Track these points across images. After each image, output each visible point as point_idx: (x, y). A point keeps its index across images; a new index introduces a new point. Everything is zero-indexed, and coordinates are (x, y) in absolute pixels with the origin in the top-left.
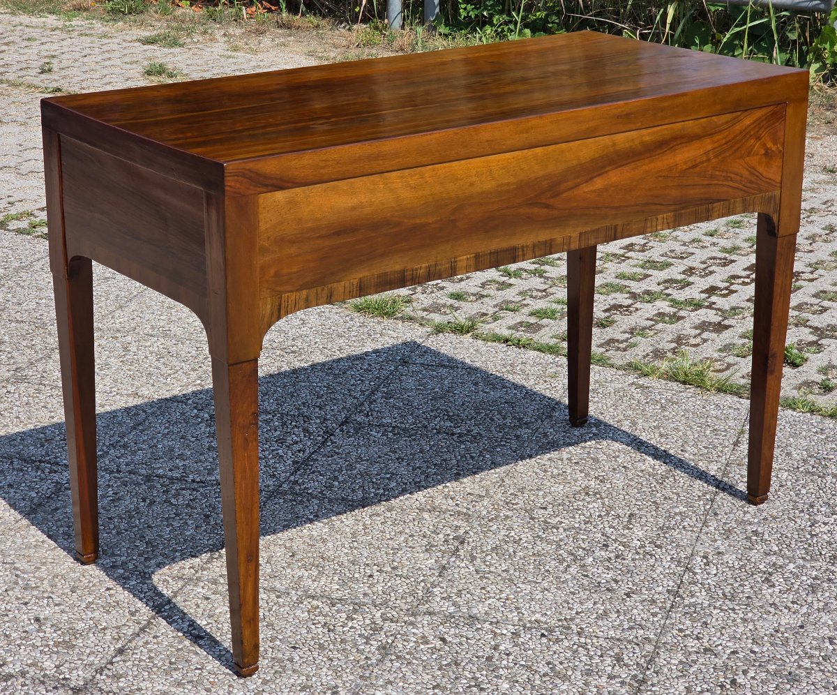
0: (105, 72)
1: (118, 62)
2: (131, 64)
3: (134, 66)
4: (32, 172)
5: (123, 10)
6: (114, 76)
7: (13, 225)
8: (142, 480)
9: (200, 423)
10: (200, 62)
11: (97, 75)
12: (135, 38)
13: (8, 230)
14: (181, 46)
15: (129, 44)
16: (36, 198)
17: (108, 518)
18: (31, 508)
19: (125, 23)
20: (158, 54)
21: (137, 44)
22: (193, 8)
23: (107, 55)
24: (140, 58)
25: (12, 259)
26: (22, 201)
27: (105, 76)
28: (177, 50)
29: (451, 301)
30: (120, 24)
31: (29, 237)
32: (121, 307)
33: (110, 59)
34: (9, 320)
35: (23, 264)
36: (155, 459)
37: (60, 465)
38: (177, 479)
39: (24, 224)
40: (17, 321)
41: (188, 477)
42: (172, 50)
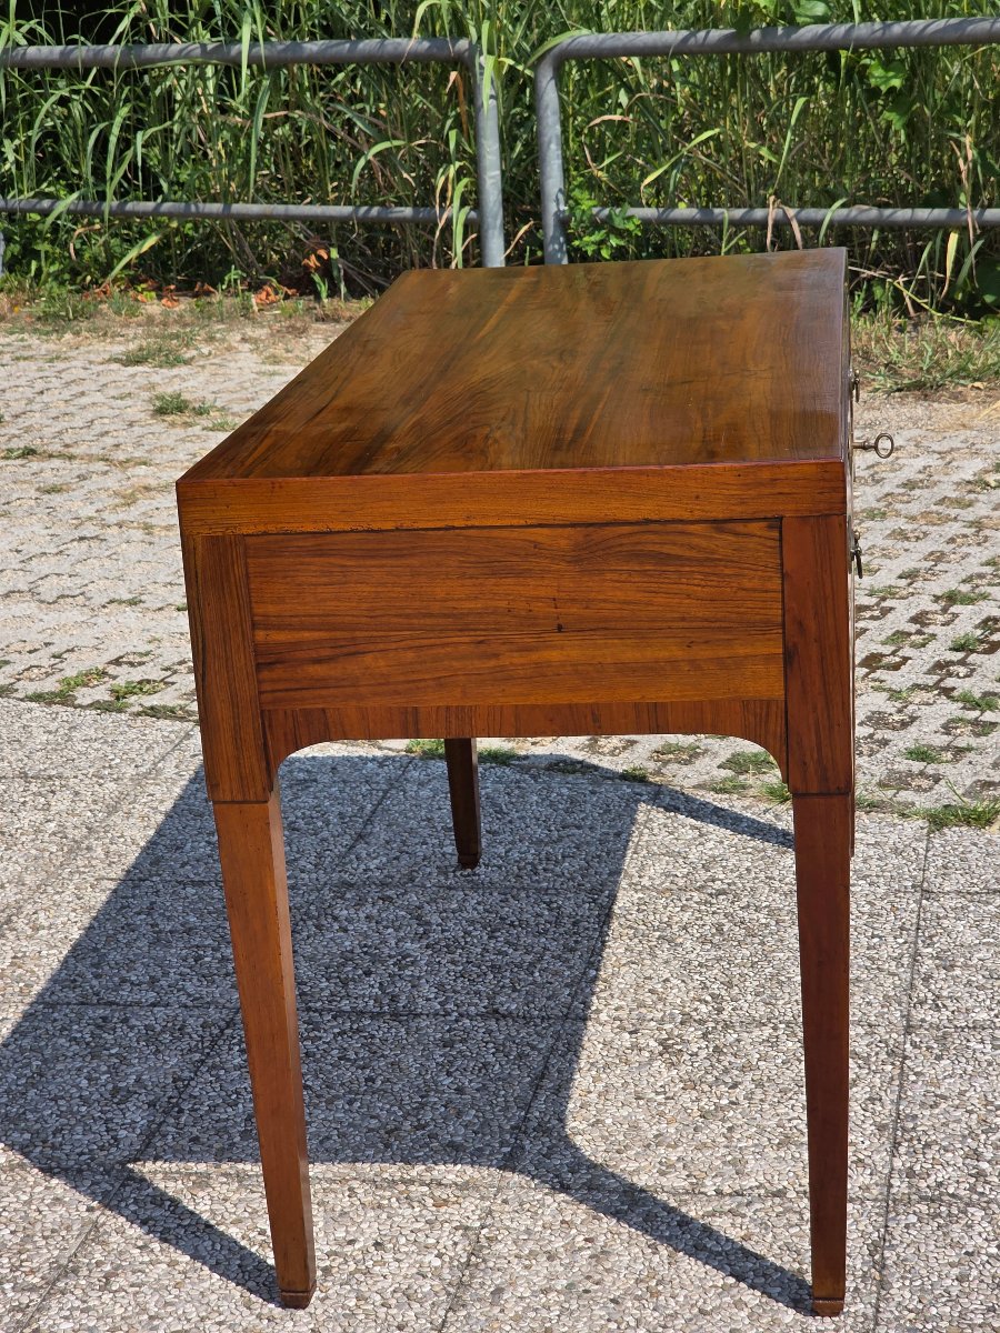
0: (90, 416)
1: (98, 397)
2: (122, 398)
3: (129, 402)
4: (63, 596)
5: (63, 314)
6: (106, 421)
7: (84, 696)
8: (623, 1204)
9: (651, 1059)
10: (230, 385)
11: (78, 422)
12: (107, 357)
13: (80, 706)
14: (187, 362)
15: (101, 368)
16: (96, 642)
17: (612, 1301)
18: (449, 1294)
19: (77, 334)
20: (155, 378)
21: (115, 366)
22: (164, 301)
23: (75, 389)
24: (130, 388)
25: (118, 761)
26: (72, 650)
27: (92, 421)
28: (183, 370)
29: (917, 766)
30: (68, 336)
31: (123, 716)
32: (360, 836)
33: (83, 394)
34: (180, 883)
35: (143, 770)
36: (618, 1152)
37: (446, 1186)
38: (687, 1193)
39: (101, 693)
40: (194, 884)
41: (703, 1185)
42: (175, 371)
